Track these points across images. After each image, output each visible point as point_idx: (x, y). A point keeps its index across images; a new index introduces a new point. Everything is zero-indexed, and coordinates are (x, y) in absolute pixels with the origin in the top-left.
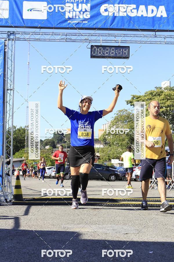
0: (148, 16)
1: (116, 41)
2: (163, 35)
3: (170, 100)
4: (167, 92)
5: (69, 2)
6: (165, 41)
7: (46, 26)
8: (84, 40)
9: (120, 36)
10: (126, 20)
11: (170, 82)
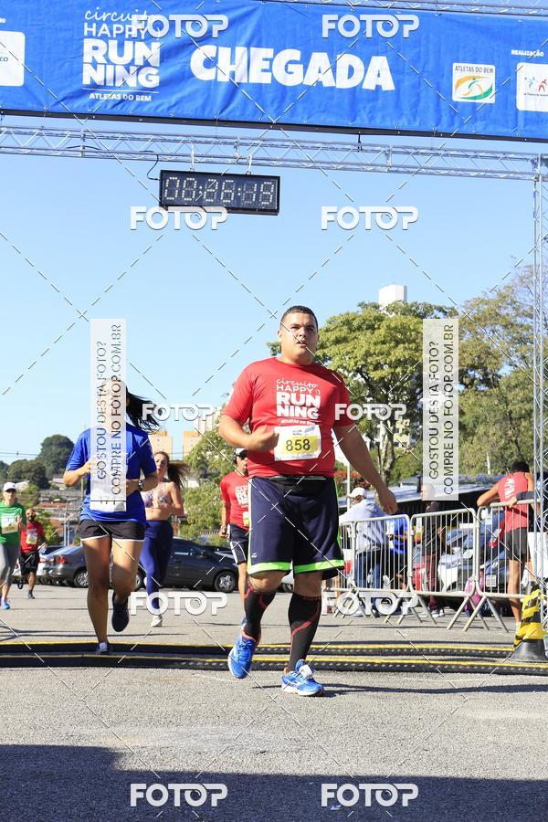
0: (338, 87)
1: (240, 161)
2: (382, 146)
3: (404, 343)
4: (394, 319)
5: (94, 35)
6: (389, 162)
7: (20, 108)
8: (141, 153)
9: (252, 145)
10: (269, 97)
11: (405, 287)
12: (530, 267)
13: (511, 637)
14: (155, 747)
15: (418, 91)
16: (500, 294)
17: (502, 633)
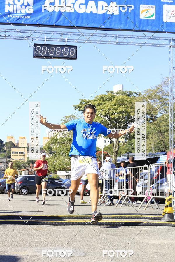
1: (63, 40)
2: (114, 35)
3: (122, 105)
4: (119, 97)
6: (117, 41)
8: (26, 37)
9: (67, 34)
10: (73, 17)
11: (123, 85)
12: (168, 78)
13: (162, 212)
14: (32, 255)
15: (128, 14)
16: (157, 88)
17: (158, 210)
